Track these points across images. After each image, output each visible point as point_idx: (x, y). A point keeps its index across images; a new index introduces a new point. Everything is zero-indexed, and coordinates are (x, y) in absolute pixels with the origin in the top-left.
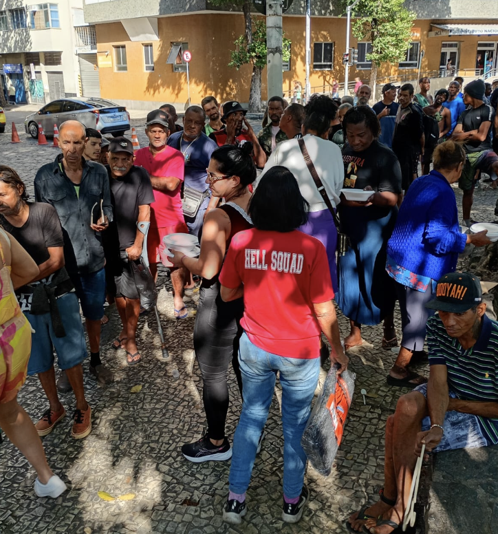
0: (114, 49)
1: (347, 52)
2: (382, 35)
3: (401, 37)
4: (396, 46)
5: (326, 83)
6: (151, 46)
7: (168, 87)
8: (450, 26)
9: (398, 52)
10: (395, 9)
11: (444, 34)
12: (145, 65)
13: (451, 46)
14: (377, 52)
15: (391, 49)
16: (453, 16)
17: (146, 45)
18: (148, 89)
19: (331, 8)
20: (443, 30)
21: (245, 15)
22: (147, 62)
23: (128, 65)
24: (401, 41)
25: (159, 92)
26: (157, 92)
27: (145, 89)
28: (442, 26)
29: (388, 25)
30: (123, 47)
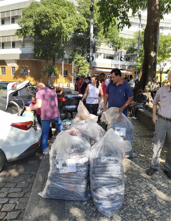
0: (1, 68)
1: (73, 73)
2: (81, 69)
3: (86, 70)
4: (85, 73)
5: (66, 81)
6: (14, 67)
7: (21, 78)
8: (96, 69)
9: (85, 74)
10: (84, 63)
11: (95, 70)
12: (12, 73)
13: (96, 74)
14: (80, 74)
15: (84, 73)
16: (97, 67)
17: (13, 67)
18: (14, 78)
19: (68, 61)
20: (95, 69)
21: (47, 61)
22: (13, 72)
23: (6, 73)
24: (86, 71)
25: (18, 79)
26: (17, 79)
27: (13, 78)
28: (94, 69)
29: (83, 67)
30: (5, 67)
